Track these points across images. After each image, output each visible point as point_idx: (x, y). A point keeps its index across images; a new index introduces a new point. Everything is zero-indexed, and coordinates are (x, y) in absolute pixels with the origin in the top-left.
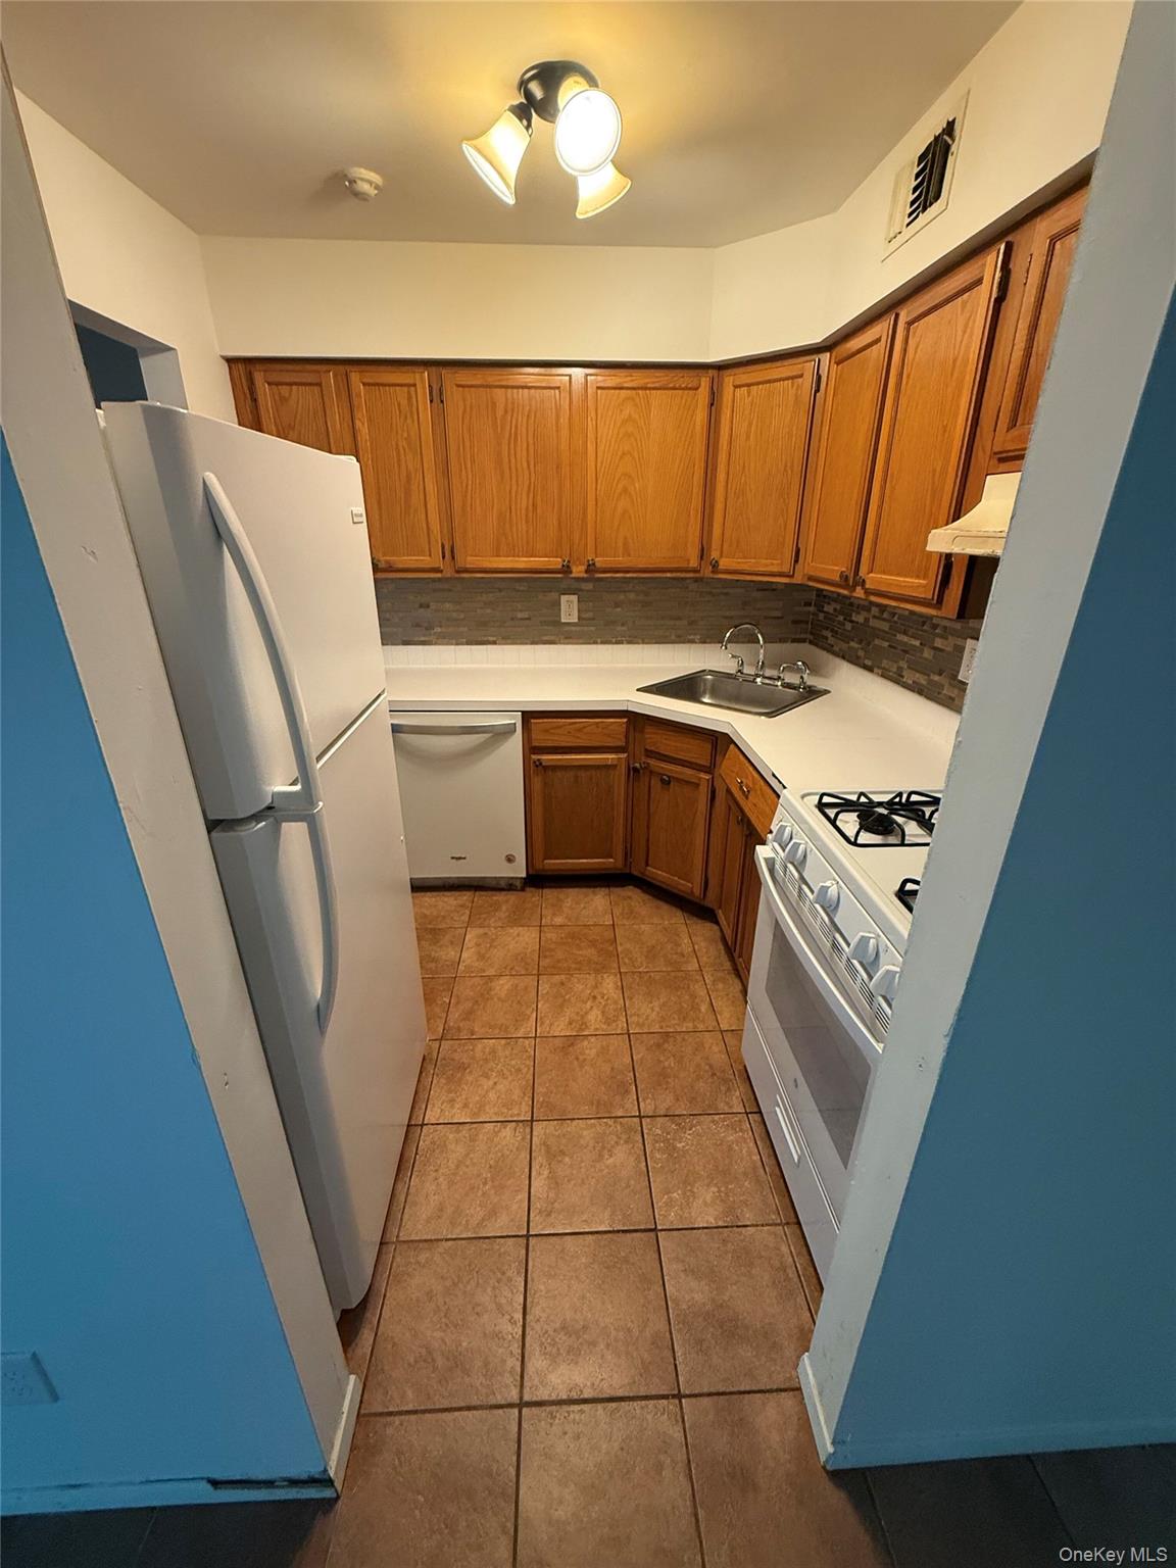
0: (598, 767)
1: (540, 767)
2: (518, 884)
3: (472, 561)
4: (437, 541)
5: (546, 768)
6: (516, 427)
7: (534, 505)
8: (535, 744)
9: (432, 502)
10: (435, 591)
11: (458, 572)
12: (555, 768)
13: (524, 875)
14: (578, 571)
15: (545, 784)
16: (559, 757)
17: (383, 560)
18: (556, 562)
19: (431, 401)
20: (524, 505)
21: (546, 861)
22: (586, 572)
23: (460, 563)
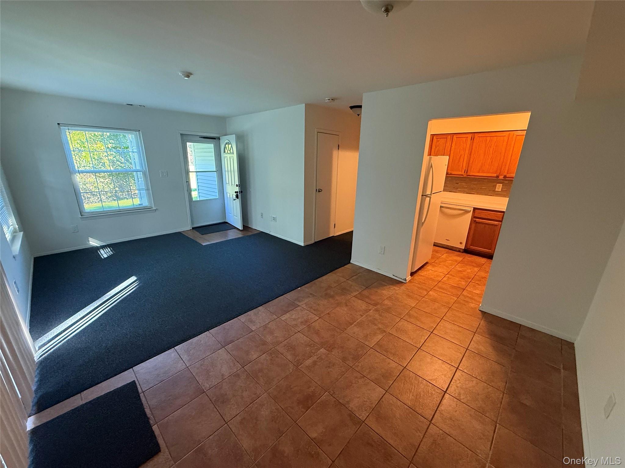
0: (493, 225)
1: (475, 222)
2: (461, 251)
3: (471, 174)
4: (464, 169)
5: (477, 222)
6: (491, 145)
7: (492, 162)
8: (475, 216)
9: (465, 160)
10: (461, 180)
11: (467, 176)
12: (479, 223)
13: (464, 248)
14: (501, 177)
15: (475, 226)
16: (481, 220)
17: (450, 172)
18: (495, 175)
19: (471, 140)
20: (489, 162)
21: (471, 246)
22: (503, 178)
23: (468, 174)
